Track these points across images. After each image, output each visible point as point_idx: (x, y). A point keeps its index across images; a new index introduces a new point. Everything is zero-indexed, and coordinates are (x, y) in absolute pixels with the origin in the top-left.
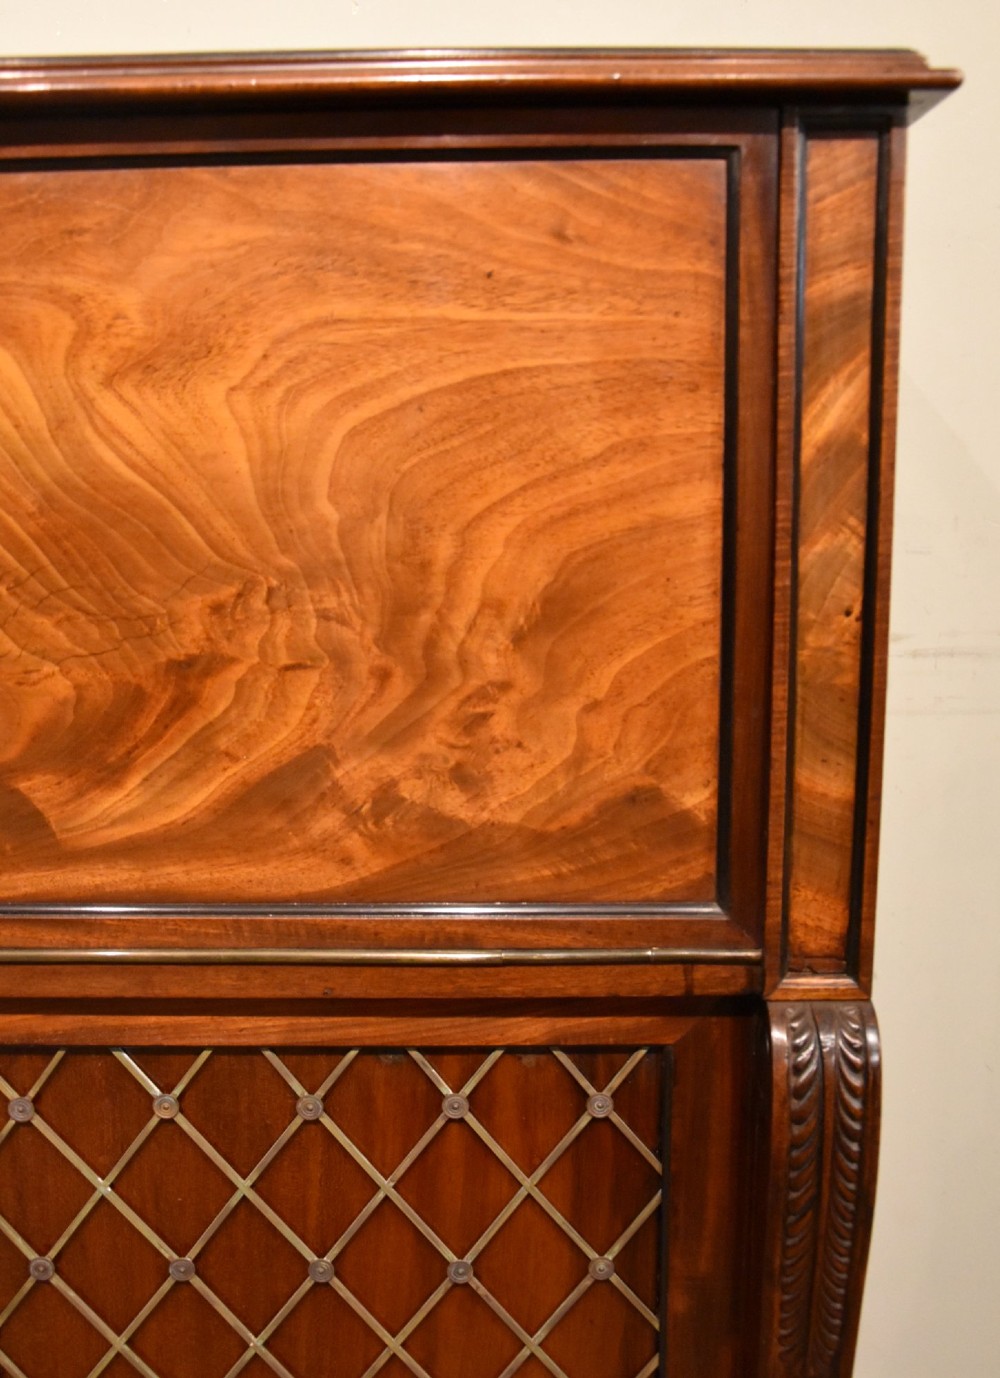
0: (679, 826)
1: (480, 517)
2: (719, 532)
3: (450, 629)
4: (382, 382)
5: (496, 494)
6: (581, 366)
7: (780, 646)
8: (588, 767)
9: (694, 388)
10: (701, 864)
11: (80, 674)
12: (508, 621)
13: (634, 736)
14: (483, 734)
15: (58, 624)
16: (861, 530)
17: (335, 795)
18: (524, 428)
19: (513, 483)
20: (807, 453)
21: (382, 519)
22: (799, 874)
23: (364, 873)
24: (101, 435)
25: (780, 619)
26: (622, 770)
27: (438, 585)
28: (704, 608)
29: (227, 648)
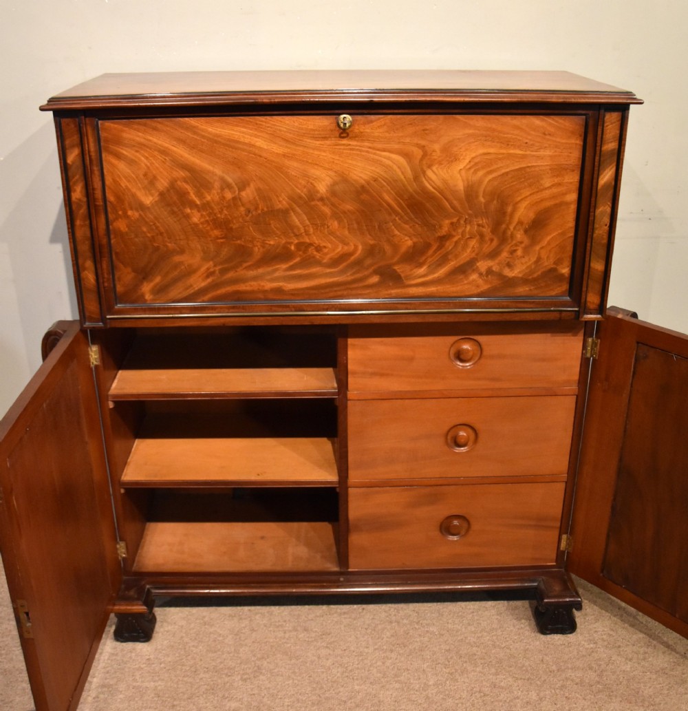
0: (560, 277)
1: (519, 201)
2: (576, 206)
3: (509, 229)
4: (498, 168)
5: (523, 196)
6: (547, 165)
7: (589, 234)
8: (540, 263)
9: (573, 171)
10: (565, 287)
11: (415, 240)
12: (524, 226)
13: (552, 255)
14: (515, 254)
15: (411, 227)
16: (611, 205)
17: (476, 270)
18: (531, 180)
19: (528, 193)
20: (599, 187)
21: (495, 202)
22: (589, 289)
23: (482, 289)
24: (427, 180)
25: (590, 227)
26: (548, 263)
27: (508, 218)
28: (571, 223)
29: (454, 233)
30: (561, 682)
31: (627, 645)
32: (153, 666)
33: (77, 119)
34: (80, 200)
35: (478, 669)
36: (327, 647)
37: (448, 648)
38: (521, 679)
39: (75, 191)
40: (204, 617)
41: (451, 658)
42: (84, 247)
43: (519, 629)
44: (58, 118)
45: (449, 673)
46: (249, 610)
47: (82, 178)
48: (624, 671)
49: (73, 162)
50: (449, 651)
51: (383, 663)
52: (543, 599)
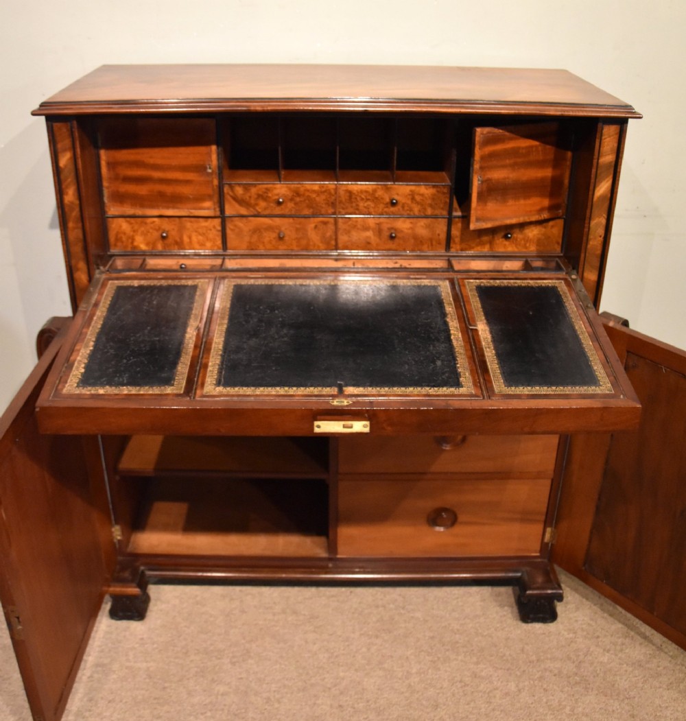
7: (583, 245)
16: (606, 217)
20: (595, 199)
25: (584, 238)
30: (540, 673)
31: (605, 636)
32: (146, 646)
33: (69, 124)
34: (72, 203)
35: (460, 658)
36: (315, 632)
37: (431, 635)
38: (501, 669)
39: (67, 194)
40: (197, 596)
41: (435, 645)
42: (77, 249)
43: (501, 617)
44: (50, 123)
45: (432, 661)
46: (240, 591)
47: (75, 181)
48: (601, 662)
49: (66, 166)
50: (432, 638)
51: (369, 649)
52: (526, 591)
